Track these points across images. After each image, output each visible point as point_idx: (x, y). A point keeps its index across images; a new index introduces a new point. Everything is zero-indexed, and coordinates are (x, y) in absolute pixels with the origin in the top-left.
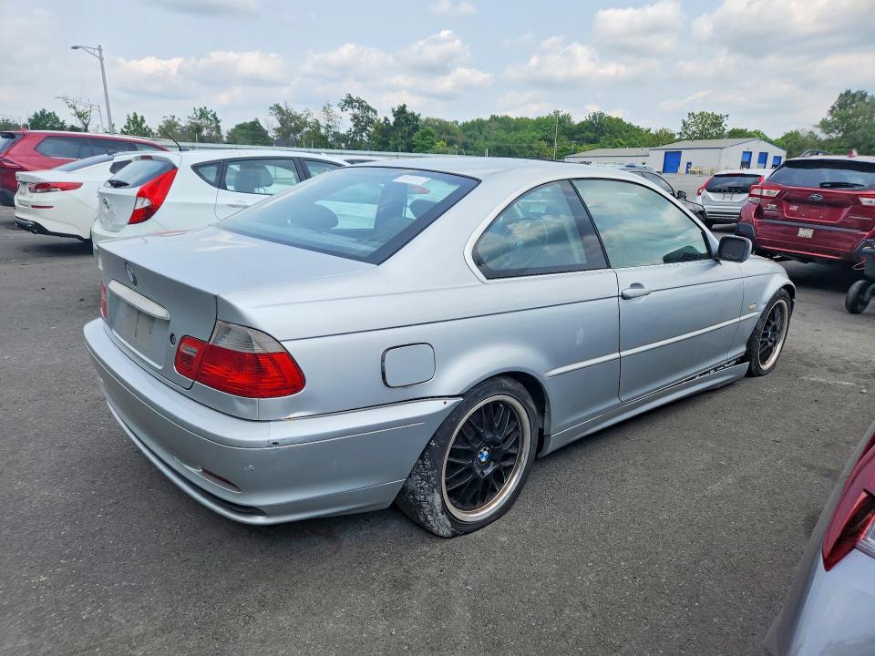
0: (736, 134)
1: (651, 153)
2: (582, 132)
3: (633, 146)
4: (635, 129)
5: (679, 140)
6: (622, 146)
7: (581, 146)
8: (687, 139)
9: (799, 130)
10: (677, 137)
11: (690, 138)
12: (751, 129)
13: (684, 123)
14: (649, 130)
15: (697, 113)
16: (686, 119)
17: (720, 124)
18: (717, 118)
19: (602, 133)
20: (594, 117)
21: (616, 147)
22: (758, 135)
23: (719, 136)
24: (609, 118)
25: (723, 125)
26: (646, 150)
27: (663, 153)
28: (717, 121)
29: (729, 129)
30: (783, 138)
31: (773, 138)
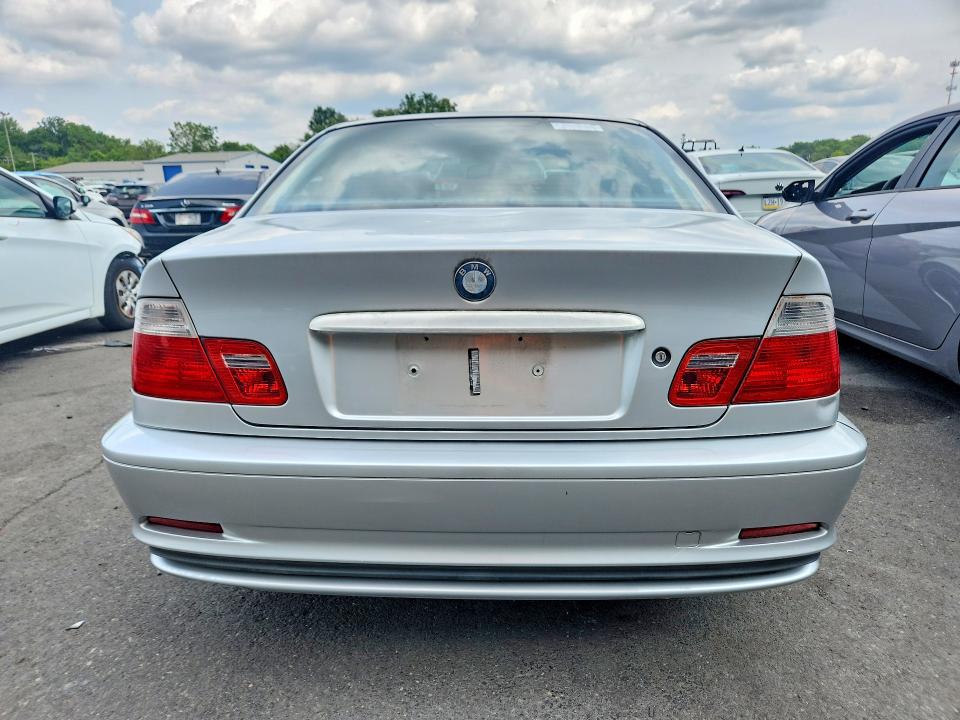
0: (230, 147)
1: (146, 167)
2: (40, 142)
3: (118, 159)
4: (110, 140)
5: (171, 153)
6: (102, 159)
7: (46, 159)
8: (180, 152)
9: (288, 144)
10: (168, 149)
11: (184, 150)
12: (242, 142)
13: (172, 133)
14: (128, 142)
15: (183, 123)
16: (174, 129)
17: (211, 136)
18: (206, 130)
19: (69, 144)
20: (51, 124)
21: (95, 160)
22: (249, 148)
23: (214, 149)
24: (72, 125)
25: (214, 136)
26: (138, 164)
27: (160, 167)
28: (207, 134)
29: (220, 142)
30: (275, 152)
31: (268, 152)
